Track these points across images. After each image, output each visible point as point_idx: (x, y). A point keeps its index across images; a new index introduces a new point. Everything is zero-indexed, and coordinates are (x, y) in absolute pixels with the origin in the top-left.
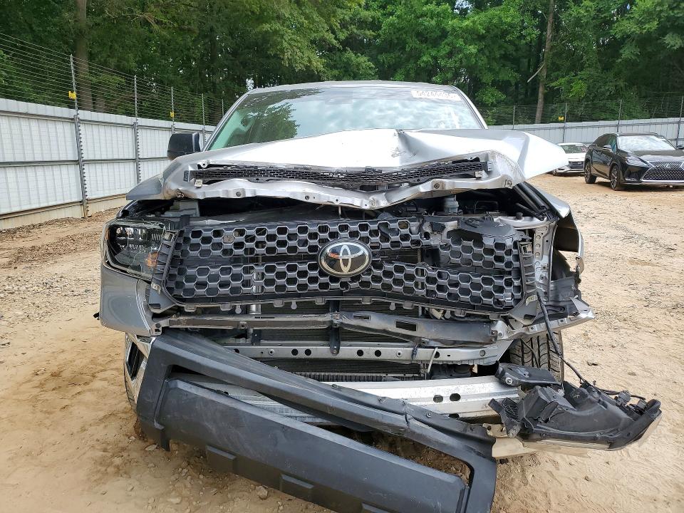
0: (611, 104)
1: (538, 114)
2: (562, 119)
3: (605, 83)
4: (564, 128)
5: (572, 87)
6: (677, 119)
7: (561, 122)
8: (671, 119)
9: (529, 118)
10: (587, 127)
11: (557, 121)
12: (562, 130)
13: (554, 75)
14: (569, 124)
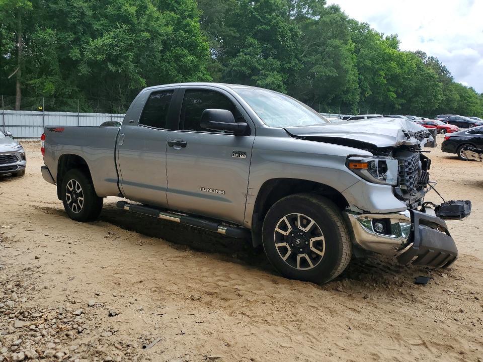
0: (69, 101)
1: (18, 103)
2: (42, 108)
3: (66, 87)
4: (43, 115)
5: (45, 86)
6: (110, 115)
7: (41, 110)
8: (107, 114)
9: (12, 106)
10: (59, 115)
11: (37, 110)
12: (42, 117)
13: (28, 76)
14: (46, 113)
